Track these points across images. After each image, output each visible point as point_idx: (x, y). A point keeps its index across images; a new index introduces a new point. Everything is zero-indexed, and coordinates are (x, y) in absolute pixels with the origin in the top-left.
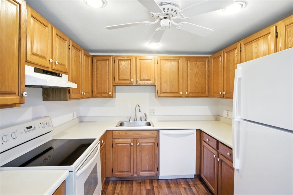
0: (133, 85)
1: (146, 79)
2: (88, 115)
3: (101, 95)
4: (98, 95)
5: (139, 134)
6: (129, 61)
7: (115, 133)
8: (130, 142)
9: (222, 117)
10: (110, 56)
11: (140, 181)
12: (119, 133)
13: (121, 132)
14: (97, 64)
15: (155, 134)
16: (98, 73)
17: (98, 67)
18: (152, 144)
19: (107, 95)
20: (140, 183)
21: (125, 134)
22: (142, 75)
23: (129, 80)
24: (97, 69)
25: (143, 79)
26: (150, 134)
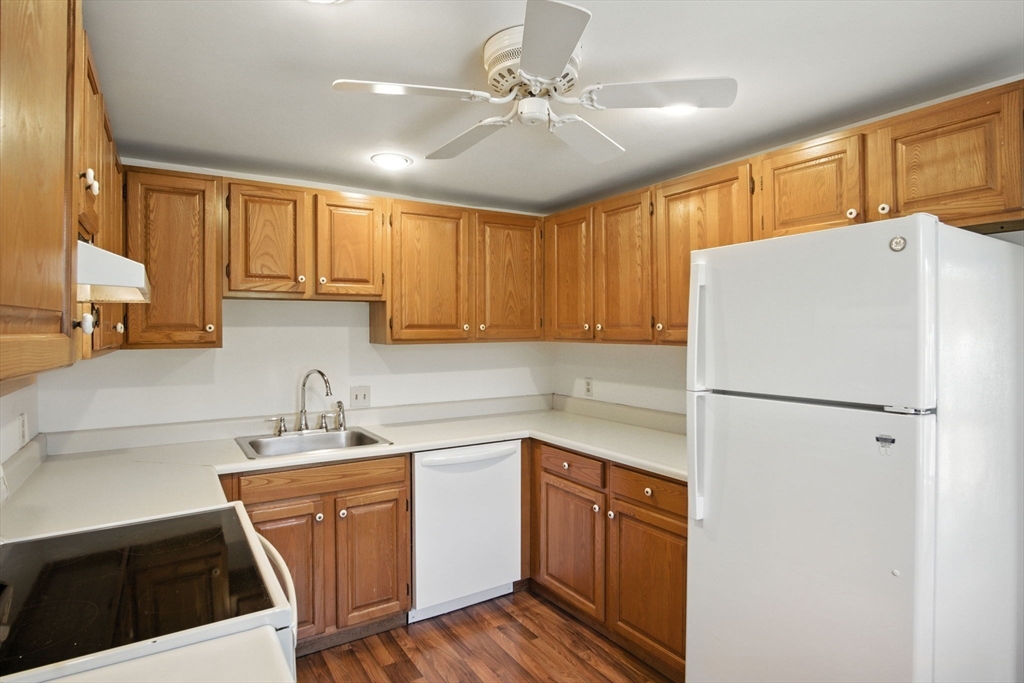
0: (305, 297)
1: (351, 277)
2: (84, 424)
3: (168, 336)
4: (154, 336)
5: (344, 476)
6: (290, 207)
7: (250, 482)
8: (312, 511)
9: (568, 399)
10: (212, 179)
11: (346, 647)
12: (269, 482)
13: (276, 477)
14: (147, 207)
15: (399, 469)
16: (153, 242)
17: (152, 217)
18: (390, 505)
19: (194, 335)
20: (351, 652)
21: (293, 481)
22: (337, 261)
23: (289, 278)
24: (146, 226)
25: (341, 276)
26: (385, 471)
